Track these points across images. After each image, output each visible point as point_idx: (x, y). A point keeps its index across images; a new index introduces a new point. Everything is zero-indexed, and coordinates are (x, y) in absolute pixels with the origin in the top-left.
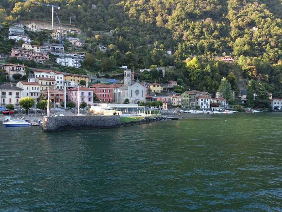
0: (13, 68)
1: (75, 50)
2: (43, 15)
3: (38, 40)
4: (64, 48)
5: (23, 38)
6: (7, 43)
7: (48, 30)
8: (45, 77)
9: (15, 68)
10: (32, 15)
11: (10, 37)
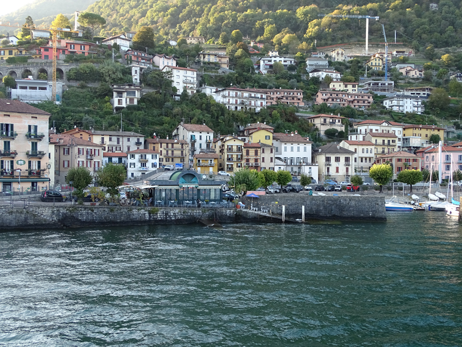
0: (325, 120)
1: (410, 84)
2: (351, 33)
3: (351, 74)
4: (393, 82)
5: (330, 74)
6: (308, 84)
7: (361, 56)
8: (374, 131)
9: (328, 120)
10: (334, 36)
11: (311, 75)
